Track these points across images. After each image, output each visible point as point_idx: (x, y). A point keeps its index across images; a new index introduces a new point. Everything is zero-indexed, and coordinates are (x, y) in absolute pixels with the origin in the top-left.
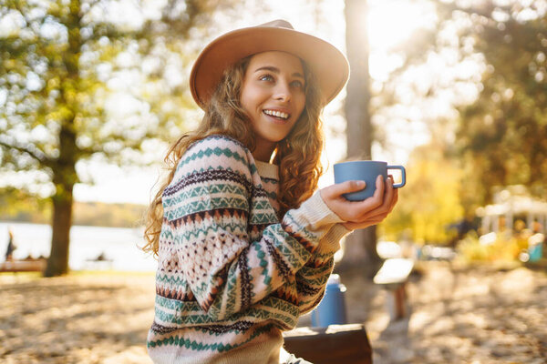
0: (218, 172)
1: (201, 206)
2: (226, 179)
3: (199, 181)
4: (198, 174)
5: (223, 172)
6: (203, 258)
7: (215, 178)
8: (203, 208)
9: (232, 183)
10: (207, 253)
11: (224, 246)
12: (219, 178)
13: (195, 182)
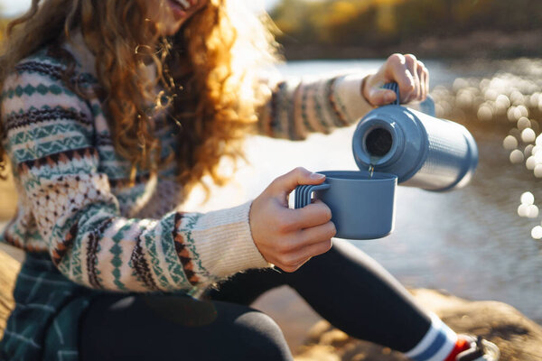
0: (44, 112)
1: (28, 155)
2: (55, 118)
3: (20, 125)
4: (18, 117)
5: (51, 112)
6: (46, 208)
7: (40, 120)
8: (32, 157)
9: (64, 122)
10: (50, 202)
11: (70, 190)
12: (46, 118)
13: (16, 127)
